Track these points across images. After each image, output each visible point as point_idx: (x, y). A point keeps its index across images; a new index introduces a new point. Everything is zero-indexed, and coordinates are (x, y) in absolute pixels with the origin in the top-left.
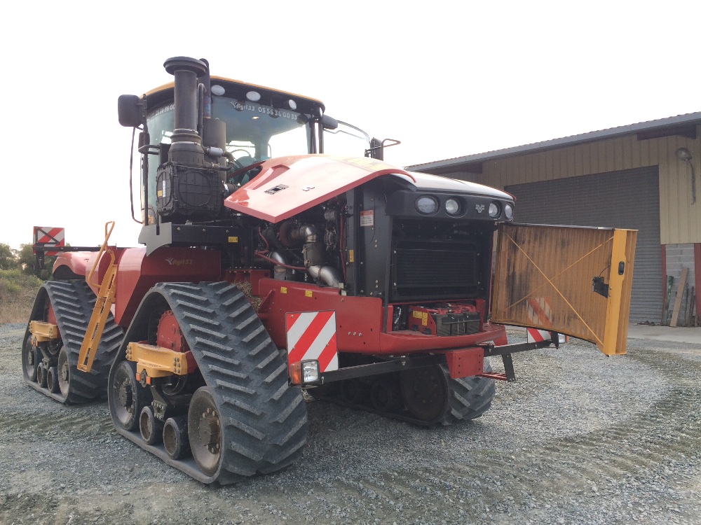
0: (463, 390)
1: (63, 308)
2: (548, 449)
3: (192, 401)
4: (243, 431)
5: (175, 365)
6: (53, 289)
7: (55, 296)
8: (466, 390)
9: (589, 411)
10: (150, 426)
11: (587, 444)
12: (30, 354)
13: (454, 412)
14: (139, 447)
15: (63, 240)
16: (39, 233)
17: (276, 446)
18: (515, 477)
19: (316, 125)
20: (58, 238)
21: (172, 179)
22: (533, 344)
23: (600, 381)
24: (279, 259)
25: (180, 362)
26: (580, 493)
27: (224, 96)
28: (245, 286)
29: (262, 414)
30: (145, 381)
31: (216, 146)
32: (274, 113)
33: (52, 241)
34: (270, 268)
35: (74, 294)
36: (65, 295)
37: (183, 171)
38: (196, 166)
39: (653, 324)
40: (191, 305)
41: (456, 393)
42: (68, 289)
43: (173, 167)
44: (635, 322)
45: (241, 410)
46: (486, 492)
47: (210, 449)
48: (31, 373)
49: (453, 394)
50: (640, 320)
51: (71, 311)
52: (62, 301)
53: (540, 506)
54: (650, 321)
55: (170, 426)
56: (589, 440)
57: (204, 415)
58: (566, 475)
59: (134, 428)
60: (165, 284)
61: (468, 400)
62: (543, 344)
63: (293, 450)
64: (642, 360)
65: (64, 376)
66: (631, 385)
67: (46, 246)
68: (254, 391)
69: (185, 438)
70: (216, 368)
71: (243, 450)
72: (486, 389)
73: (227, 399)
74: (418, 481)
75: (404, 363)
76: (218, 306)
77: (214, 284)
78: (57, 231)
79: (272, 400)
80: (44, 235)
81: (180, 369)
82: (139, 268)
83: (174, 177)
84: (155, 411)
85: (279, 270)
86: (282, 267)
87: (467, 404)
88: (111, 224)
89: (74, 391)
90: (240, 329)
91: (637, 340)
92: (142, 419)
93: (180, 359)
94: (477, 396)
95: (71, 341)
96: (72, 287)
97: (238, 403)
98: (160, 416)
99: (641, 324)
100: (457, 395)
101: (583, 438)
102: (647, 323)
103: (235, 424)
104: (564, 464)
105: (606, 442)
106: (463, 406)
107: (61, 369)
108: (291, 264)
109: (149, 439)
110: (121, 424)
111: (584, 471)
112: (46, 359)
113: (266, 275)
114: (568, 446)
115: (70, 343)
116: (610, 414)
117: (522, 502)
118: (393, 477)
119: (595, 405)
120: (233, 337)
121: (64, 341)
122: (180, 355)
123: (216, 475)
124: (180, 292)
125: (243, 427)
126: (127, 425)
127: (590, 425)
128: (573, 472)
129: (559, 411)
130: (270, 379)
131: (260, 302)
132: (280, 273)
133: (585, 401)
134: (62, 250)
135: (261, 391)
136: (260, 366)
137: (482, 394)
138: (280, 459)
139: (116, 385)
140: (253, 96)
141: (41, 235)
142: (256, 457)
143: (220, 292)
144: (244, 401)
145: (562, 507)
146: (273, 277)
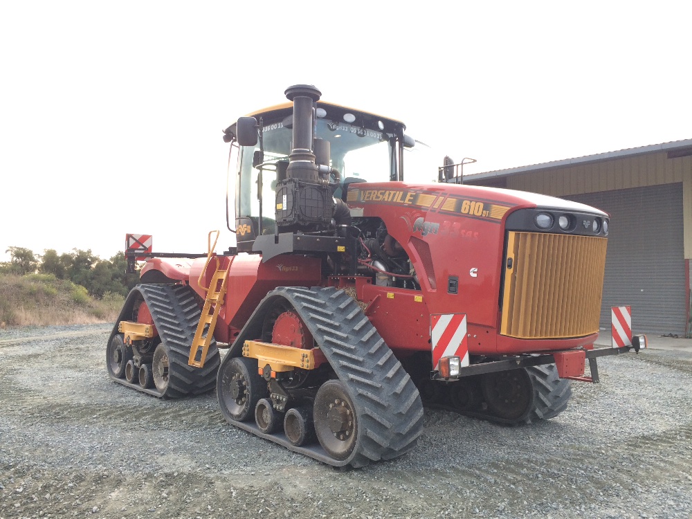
0: (546, 391)
1: (158, 310)
2: (630, 445)
3: (319, 393)
4: (375, 420)
5: (303, 361)
6: (147, 292)
7: (150, 298)
8: (548, 391)
9: (653, 414)
10: (268, 417)
11: (665, 442)
12: (116, 353)
13: (537, 411)
14: (256, 436)
15: (151, 247)
16: (131, 239)
17: (399, 434)
18: (613, 468)
19: (397, 143)
20: (146, 244)
21: (294, 194)
22: (617, 349)
23: (650, 388)
24: (381, 267)
25: (308, 358)
26: (678, 481)
27: (325, 118)
28: (351, 291)
29: (389, 406)
30: (270, 375)
31: (324, 164)
32: (364, 132)
33: (141, 247)
34: (372, 275)
35: (166, 297)
36: (159, 298)
37: (303, 187)
38: (313, 182)
39: (676, 336)
40: (314, 307)
41: (540, 393)
42: (160, 292)
43: (296, 183)
44: (658, 334)
45: (372, 401)
46: (591, 479)
47: (338, 437)
48: (117, 370)
49: (538, 394)
50: (663, 333)
51: (166, 312)
52: (157, 303)
53: (646, 491)
54: (673, 333)
55: (292, 417)
56: (666, 438)
57: (331, 406)
58: (657, 467)
59: (249, 418)
60: (287, 288)
61: (549, 401)
62: (623, 349)
63: (411, 440)
64: (681, 369)
65: (161, 372)
66: (681, 392)
67: (136, 251)
68: (380, 385)
69: (310, 427)
70: (345, 363)
71: (376, 437)
72: (565, 390)
73: (360, 391)
74: (525, 469)
75: (518, 362)
76: (334, 309)
77: (325, 289)
78: (145, 238)
79: (395, 394)
80: (135, 241)
81: (309, 364)
82: (255, 273)
83: (296, 192)
84: (274, 402)
85: (382, 278)
86: (384, 274)
87: (548, 403)
88: (216, 233)
89: (173, 386)
90: (357, 329)
91: (668, 351)
92: (258, 410)
93: (309, 355)
94: (557, 397)
95: (169, 339)
96: (162, 290)
97: (369, 394)
98: (280, 407)
99: (665, 336)
100: (541, 395)
101: (659, 436)
102: (671, 336)
103: (369, 413)
104: (651, 458)
105: (680, 440)
106: (545, 406)
107: (156, 366)
108: (391, 271)
109: (266, 429)
110: (231, 415)
111: (671, 463)
112: (137, 357)
113: (368, 281)
114: (647, 443)
115: (169, 342)
116: (672, 416)
117: (630, 488)
118: (501, 466)
119: (656, 408)
120: (351, 337)
121: (163, 339)
122: (308, 352)
123: (350, 459)
124: (302, 296)
125: (375, 416)
126: (239, 416)
127: (660, 426)
128: (662, 465)
129: (624, 412)
130: (390, 374)
131: (366, 306)
132: (382, 280)
133: (644, 404)
134: (150, 256)
135: (384, 385)
136: (380, 363)
137: (561, 395)
138: (401, 447)
139: (225, 379)
140: (350, 118)
141: (132, 242)
142: (385, 444)
143: (334, 296)
144: (372, 393)
145: (666, 492)
146: (374, 282)
